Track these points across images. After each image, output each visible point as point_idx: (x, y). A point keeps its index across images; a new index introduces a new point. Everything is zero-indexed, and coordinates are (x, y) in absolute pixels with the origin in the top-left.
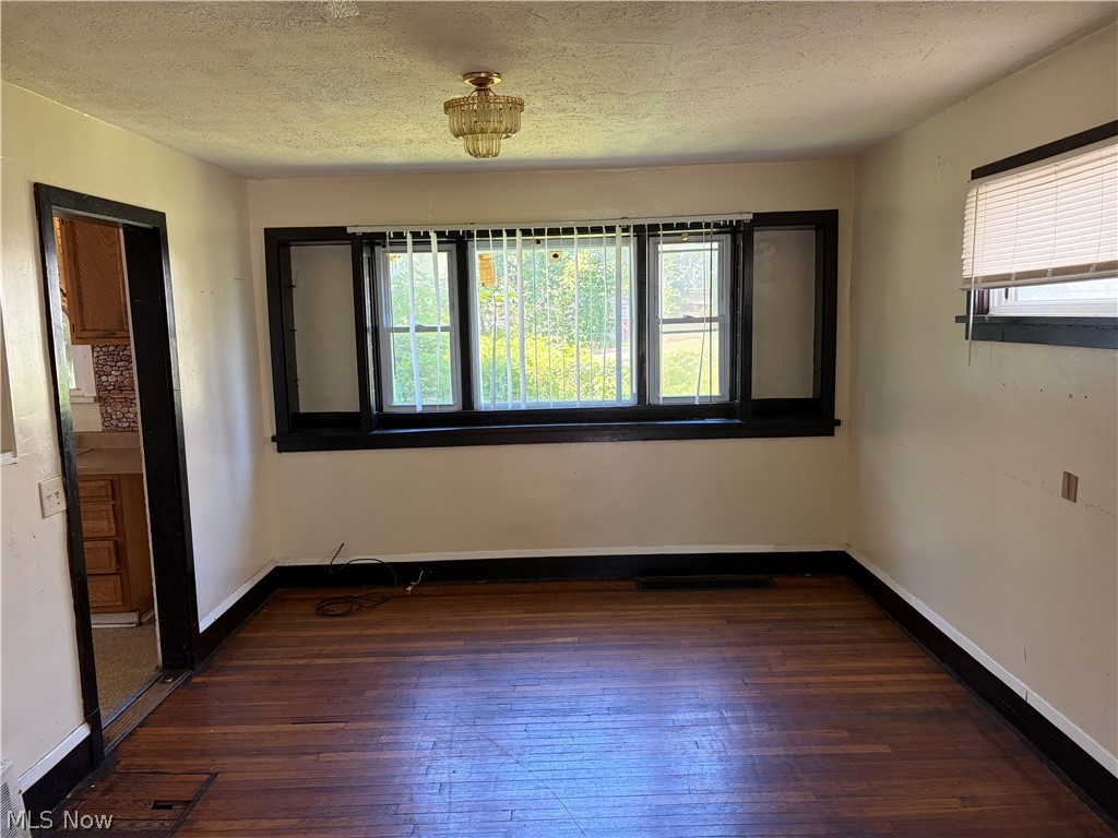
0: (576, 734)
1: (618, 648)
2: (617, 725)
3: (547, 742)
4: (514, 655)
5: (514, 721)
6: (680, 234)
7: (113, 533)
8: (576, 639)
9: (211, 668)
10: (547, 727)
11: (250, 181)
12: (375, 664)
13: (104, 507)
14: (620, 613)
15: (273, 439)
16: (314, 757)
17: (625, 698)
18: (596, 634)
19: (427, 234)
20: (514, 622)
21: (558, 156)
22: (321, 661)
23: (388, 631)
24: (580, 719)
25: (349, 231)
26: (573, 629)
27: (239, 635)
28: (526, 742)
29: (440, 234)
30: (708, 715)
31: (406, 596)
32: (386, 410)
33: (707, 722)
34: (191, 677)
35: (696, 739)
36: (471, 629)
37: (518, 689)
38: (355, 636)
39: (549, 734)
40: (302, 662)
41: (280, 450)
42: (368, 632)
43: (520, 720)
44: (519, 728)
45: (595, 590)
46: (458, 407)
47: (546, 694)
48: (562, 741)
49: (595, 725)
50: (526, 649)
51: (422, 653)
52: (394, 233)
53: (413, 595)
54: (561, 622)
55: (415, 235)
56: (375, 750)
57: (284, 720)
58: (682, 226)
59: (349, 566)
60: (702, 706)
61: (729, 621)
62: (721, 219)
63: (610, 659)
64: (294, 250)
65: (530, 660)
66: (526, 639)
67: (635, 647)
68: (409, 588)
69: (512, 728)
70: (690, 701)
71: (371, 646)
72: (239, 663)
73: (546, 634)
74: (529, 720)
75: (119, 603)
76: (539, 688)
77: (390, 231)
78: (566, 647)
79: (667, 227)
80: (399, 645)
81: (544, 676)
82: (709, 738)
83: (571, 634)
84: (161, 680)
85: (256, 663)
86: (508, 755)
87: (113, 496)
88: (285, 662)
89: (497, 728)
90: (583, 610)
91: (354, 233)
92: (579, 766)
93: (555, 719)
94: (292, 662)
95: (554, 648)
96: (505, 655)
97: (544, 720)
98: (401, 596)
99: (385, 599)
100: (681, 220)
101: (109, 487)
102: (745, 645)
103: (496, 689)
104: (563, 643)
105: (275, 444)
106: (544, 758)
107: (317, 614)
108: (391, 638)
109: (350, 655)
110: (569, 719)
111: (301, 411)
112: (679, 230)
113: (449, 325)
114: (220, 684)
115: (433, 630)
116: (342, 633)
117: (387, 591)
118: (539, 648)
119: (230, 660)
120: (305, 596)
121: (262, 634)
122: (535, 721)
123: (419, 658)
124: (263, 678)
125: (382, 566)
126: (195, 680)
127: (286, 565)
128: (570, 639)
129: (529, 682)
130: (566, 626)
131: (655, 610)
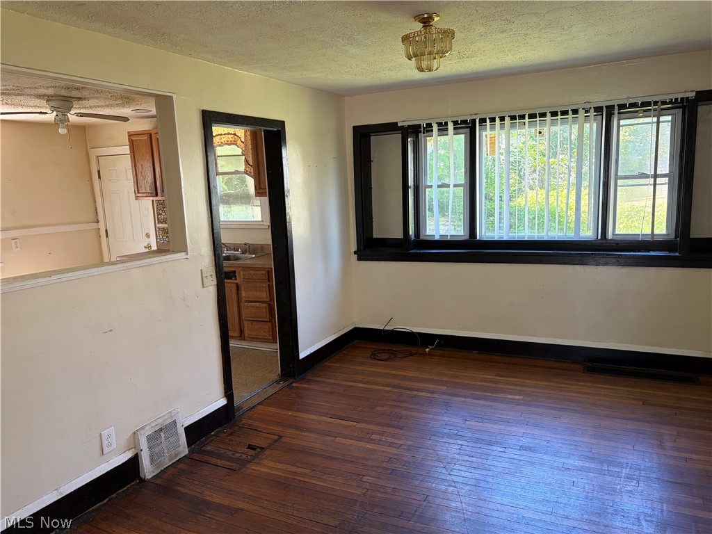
0: (490, 458)
1: (548, 408)
2: (522, 458)
3: (470, 459)
4: (475, 401)
5: (455, 441)
6: (637, 112)
7: (268, 300)
8: (522, 397)
9: (304, 379)
10: (474, 450)
11: (346, 98)
12: (389, 392)
13: (265, 285)
14: (560, 385)
15: (355, 253)
16: (332, 439)
17: (536, 441)
18: (536, 396)
19: (446, 124)
20: (485, 381)
21: (529, 63)
22: (360, 385)
23: (404, 374)
24: (499, 449)
25: (399, 125)
26: (523, 391)
27: (326, 364)
28: (457, 456)
29: (455, 123)
30: (592, 466)
31: (425, 354)
32: (422, 237)
33: (589, 470)
34: (292, 383)
35: (575, 480)
36: (455, 380)
37: (467, 422)
38: (386, 373)
39: (473, 454)
40: (350, 384)
41: (359, 259)
42: (394, 372)
43: (459, 442)
44: (456, 447)
45: (550, 368)
46: (467, 237)
47: (484, 429)
48: (479, 460)
49: (507, 455)
50: (484, 398)
51: (419, 390)
52: (427, 124)
53: (430, 354)
54: (515, 385)
55: (439, 124)
56: (365, 442)
57: (325, 415)
58: (633, 105)
59: (392, 332)
60: (591, 458)
61: (645, 403)
62: (667, 98)
63: (539, 414)
64: (373, 138)
65: (483, 406)
66: (486, 392)
67: (560, 409)
68: (428, 350)
69: (452, 446)
70: (584, 453)
71: (392, 381)
72: (319, 379)
73: (503, 391)
74: (465, 443)
75: (271, 338)
76: (481, 424)
77: (424, 123)
78: (512, 402)
79: (622, 106)
80: (408, 383)
81: (488, 417)
82: (586, 481)
83: (519, 394)
84: (277, 382)
85: (328, 381)
86: (441, 462)
87: (269, 279)
88: (342, 383)
89: (442, 444)
90: (536, 380)
91: (403, 126)
92: (482, 478)
93: (481, 445)
94: (345, 383)
95: (503, 401)
96: (469, 400)
97: (475, 445)
98: (422, 354)
99: (412, 354)
100: (632, 101)
101: (267, 275)
102: (648, 422)
103: (453, 420)
104: (511, 399)
105: (356, 256)
106: (463, 468)
107: (371, 358)
108: (405, 378)
109: (377, 384)
110: (491, 448)
111: (374, 237)
112: (632, 109)
113: (463, 182)
114: (303, 388)
115: (431, 377)
116: (379, 370)
117: (413, 349)
118: (494, 400)
119: (315, 376)
120: (369, 346)
121: (337, 365)
122: (468, 444)
123: (415, 393)
124: (327, 389)
125: (412, 334)
126: (294, 385)
127: (361, 327)
128: (517, 397)
129: (476, 420)
130: (518, 388)
131: (589, 387)
